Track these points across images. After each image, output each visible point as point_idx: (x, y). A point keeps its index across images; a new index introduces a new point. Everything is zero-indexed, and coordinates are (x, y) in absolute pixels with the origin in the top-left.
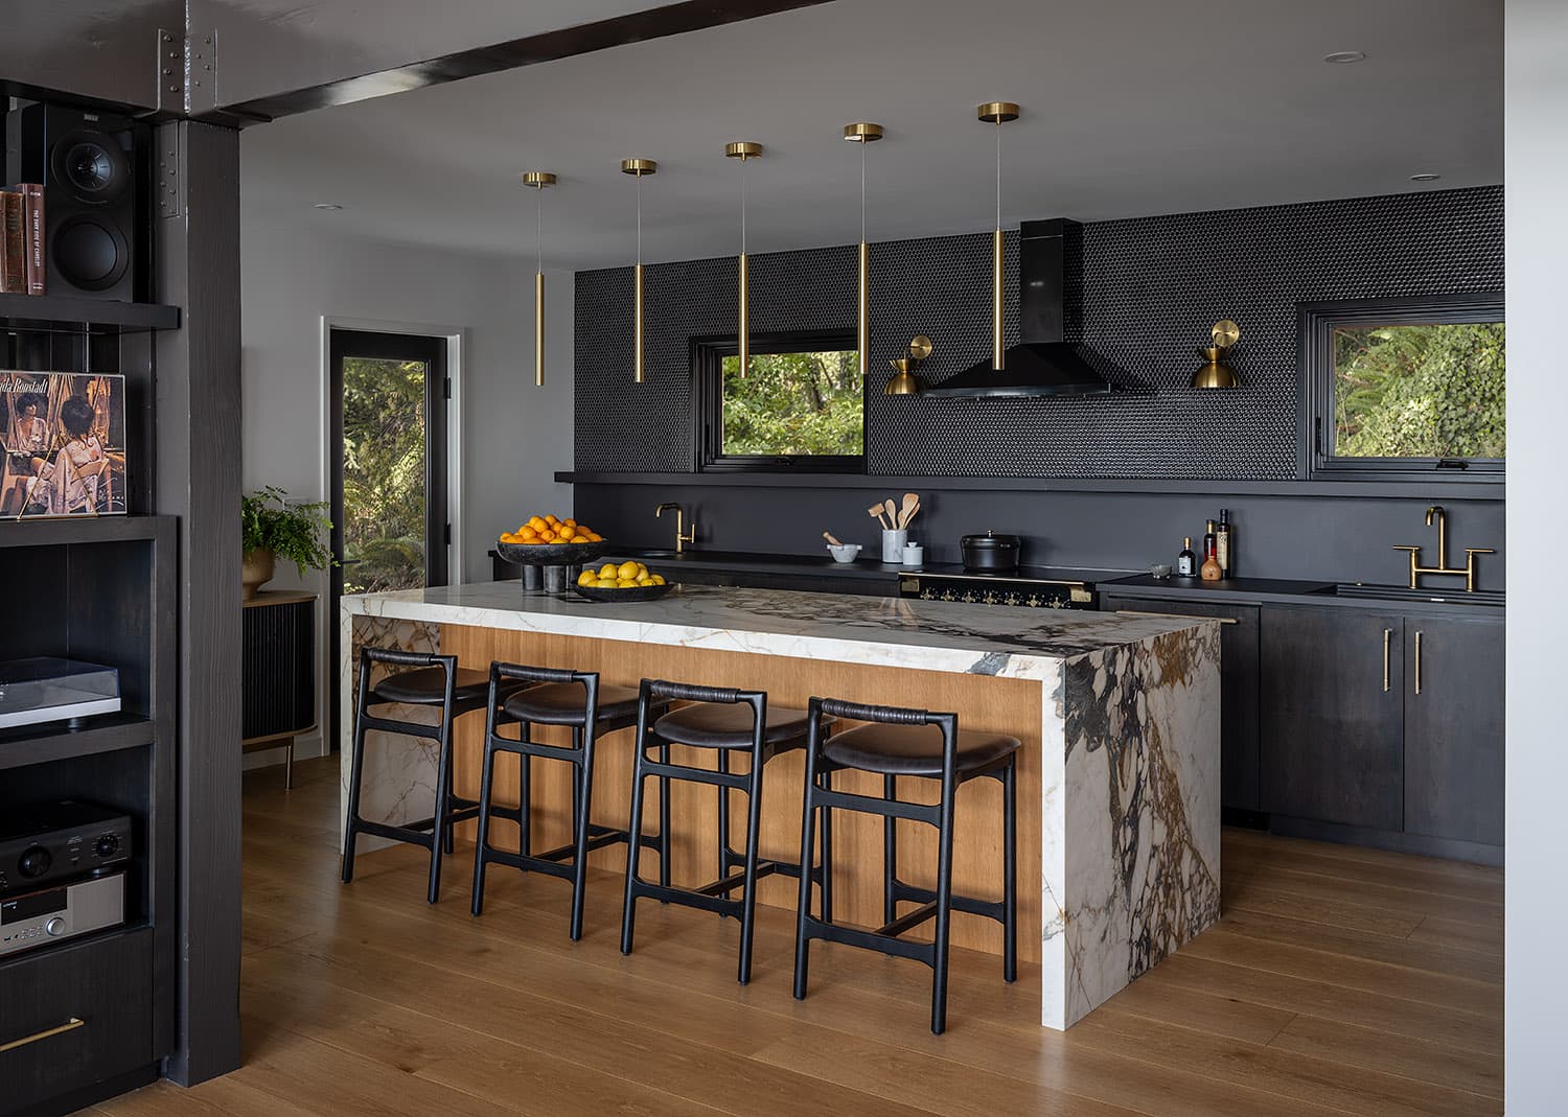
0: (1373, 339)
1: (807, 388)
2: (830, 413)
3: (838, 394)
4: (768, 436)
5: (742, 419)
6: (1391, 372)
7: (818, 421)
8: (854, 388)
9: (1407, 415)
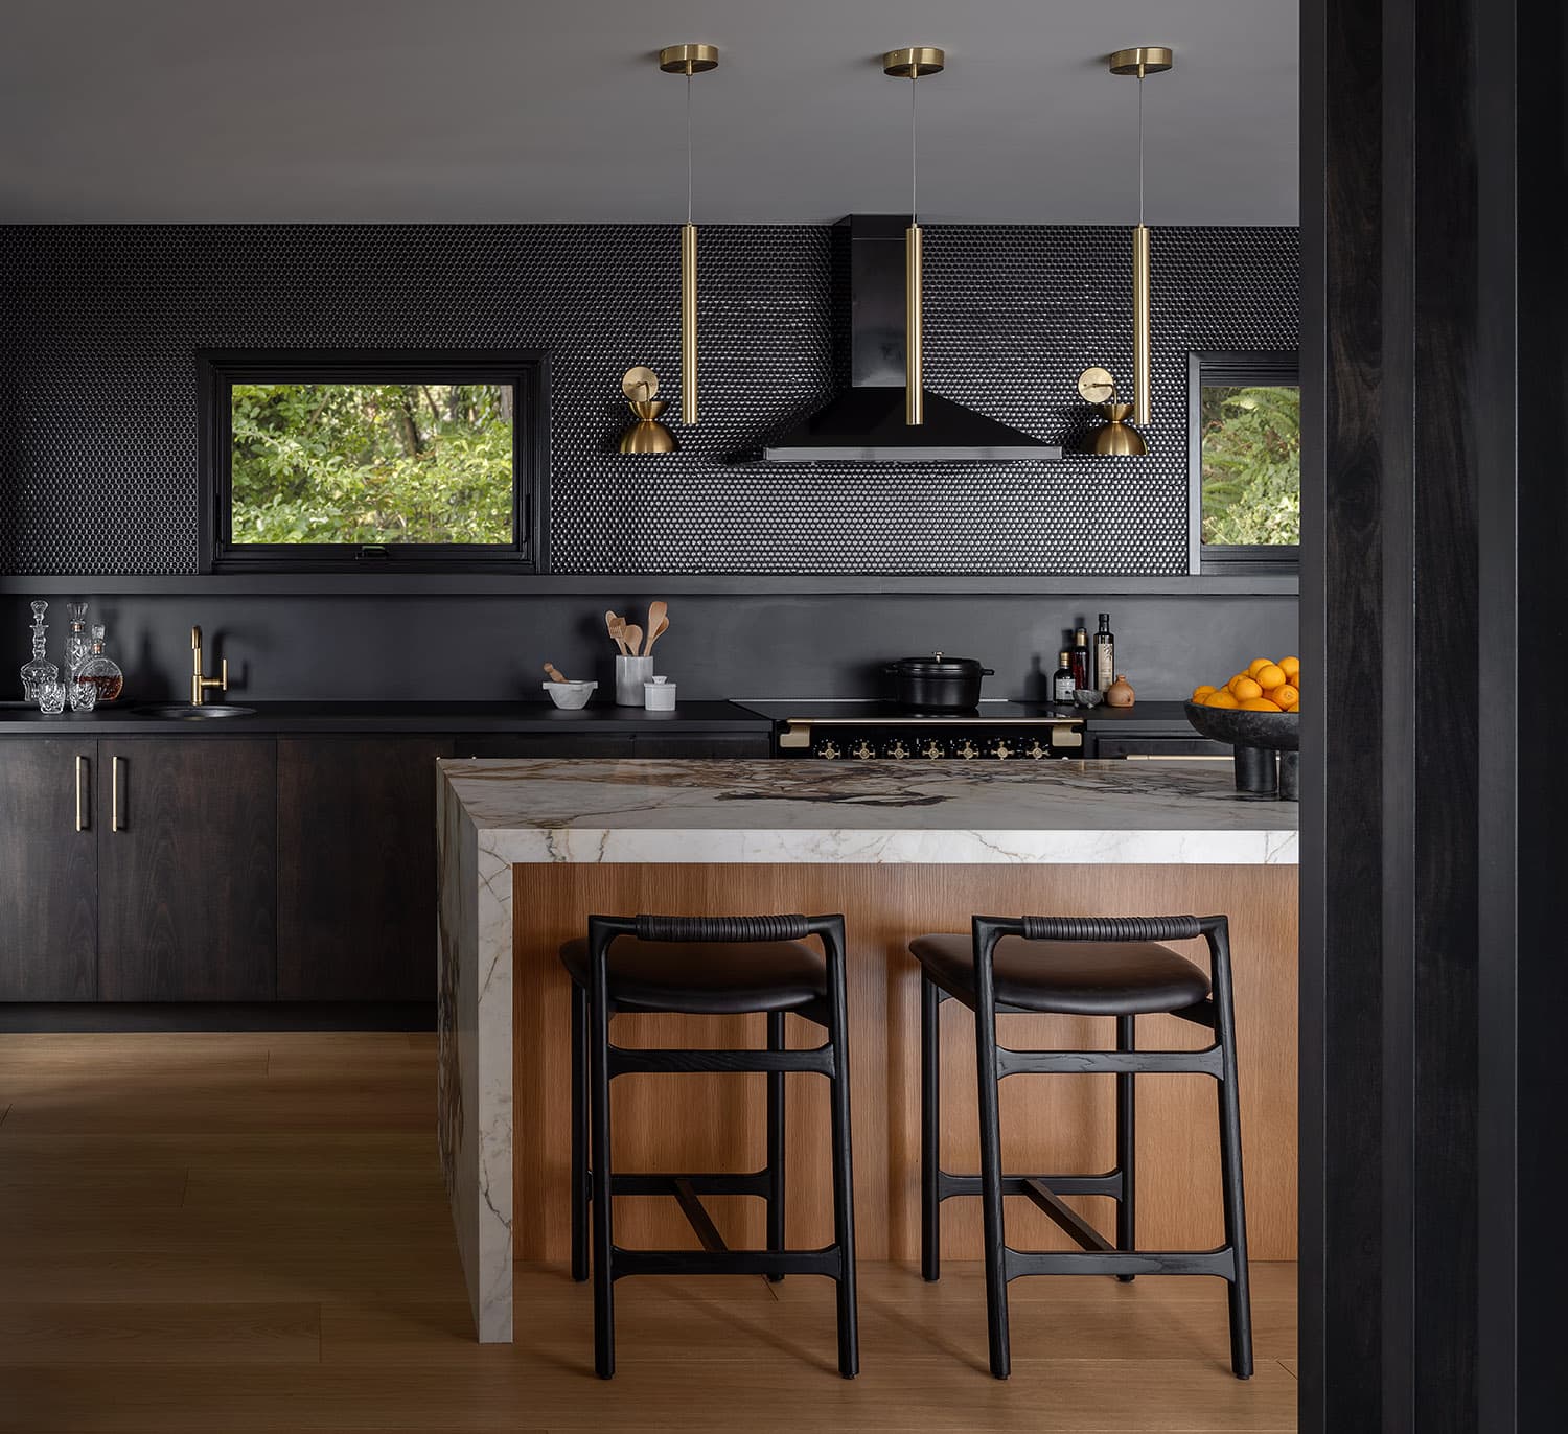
0: (1229, 409)
1: (398, 419)
2: (434, 459)
3: (447, 429)
4: (337, 494)
5: (296, 468)
6: (1255, 456)
7: (416, 470)
8: (472, 418)
9: (1278, 518)
